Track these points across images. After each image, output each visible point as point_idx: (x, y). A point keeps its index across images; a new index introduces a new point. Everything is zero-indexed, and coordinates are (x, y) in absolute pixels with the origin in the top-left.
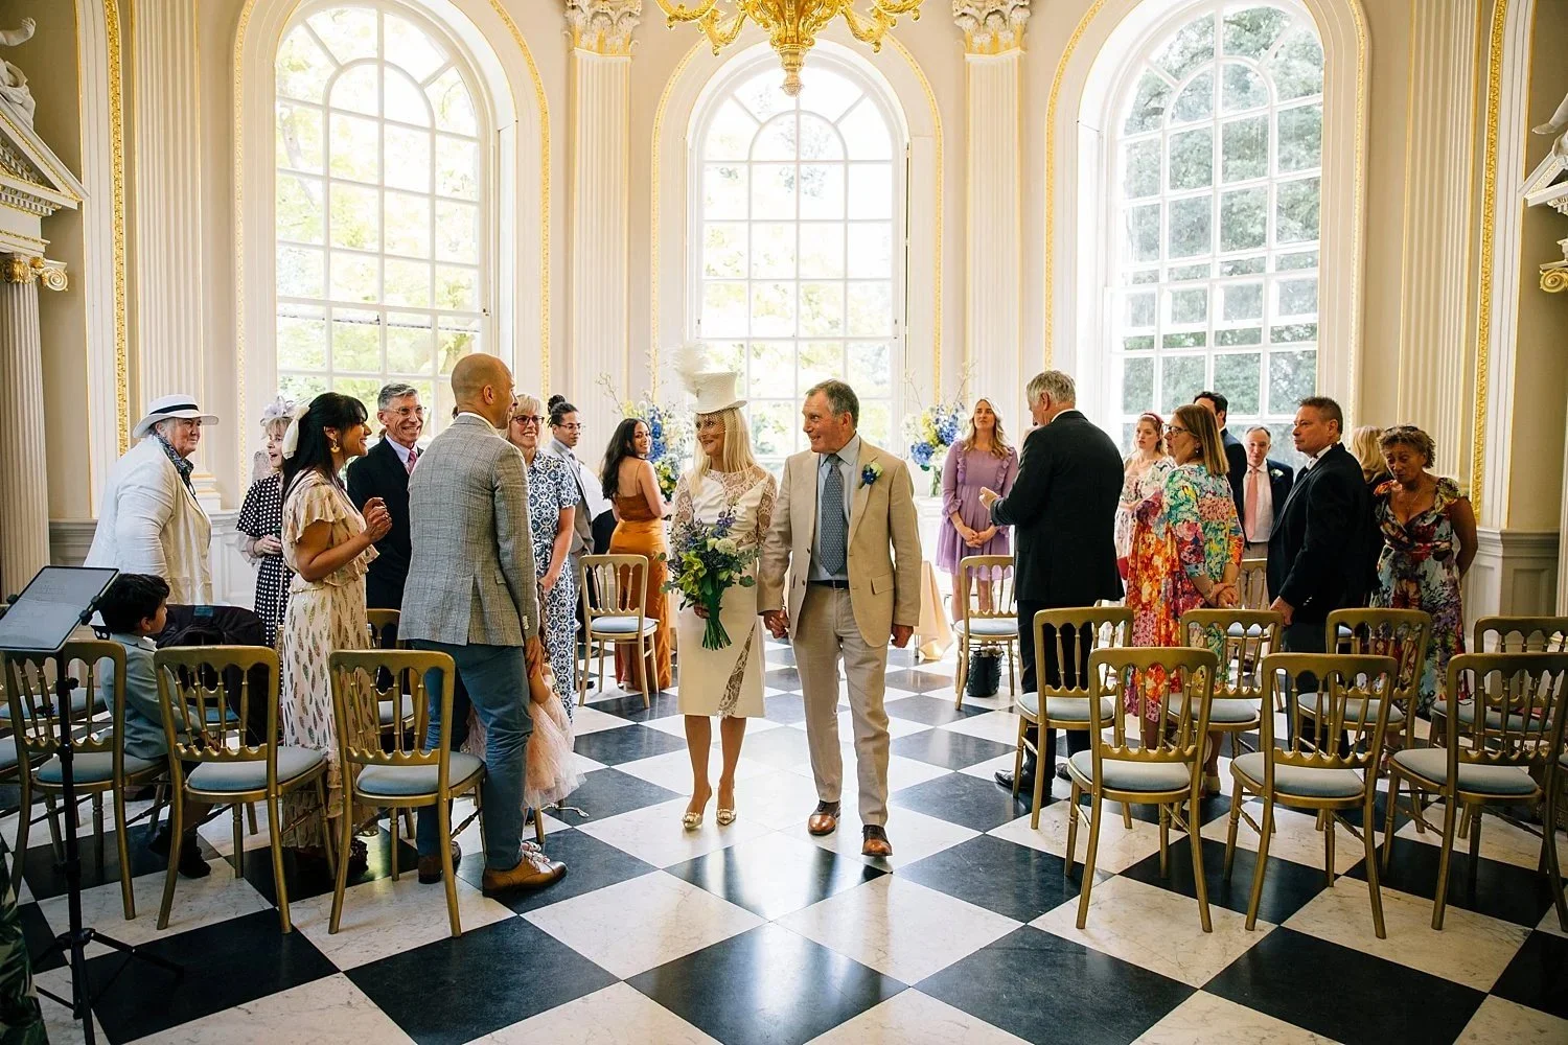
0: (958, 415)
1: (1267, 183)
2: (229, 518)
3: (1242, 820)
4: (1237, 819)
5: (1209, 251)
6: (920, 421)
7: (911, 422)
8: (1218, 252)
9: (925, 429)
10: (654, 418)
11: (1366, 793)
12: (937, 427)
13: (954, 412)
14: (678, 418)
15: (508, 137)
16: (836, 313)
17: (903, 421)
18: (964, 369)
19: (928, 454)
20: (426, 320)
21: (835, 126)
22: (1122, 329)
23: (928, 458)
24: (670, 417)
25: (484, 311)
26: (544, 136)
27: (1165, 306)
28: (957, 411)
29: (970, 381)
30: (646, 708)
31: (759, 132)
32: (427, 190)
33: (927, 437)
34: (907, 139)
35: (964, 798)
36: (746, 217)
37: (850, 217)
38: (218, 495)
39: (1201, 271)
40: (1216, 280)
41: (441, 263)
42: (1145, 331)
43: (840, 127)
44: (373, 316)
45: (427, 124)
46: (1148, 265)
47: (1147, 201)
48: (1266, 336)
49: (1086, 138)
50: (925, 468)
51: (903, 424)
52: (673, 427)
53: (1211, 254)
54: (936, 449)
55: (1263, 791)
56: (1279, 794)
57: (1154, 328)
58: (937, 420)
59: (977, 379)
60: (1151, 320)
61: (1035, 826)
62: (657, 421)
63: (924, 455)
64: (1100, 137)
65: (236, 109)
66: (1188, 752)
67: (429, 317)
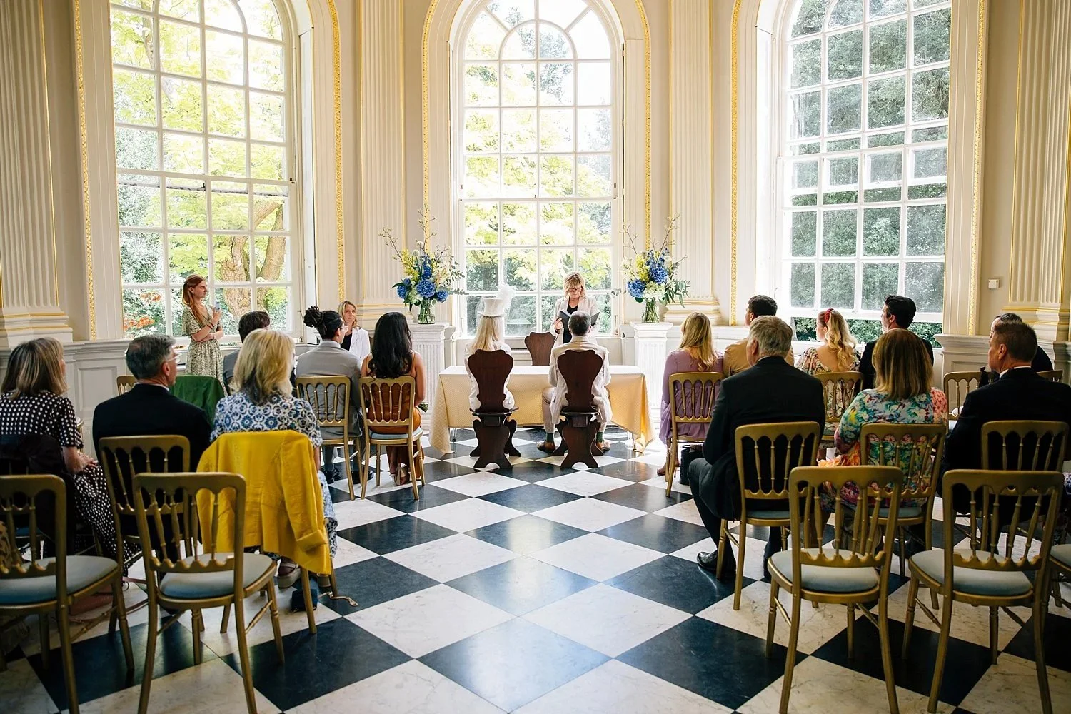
0: (664, 258)
1: (905, 73)
2: (80, 348)
3: (917, 606)
4: (913, 608)
5: (860, 128)
6: (635, 264)
7: (628, 264)
8: (867, 129)
9: (639, 269)
10: (425, 263)
11: (1034, 592)
12: (648, 267)
13: (661, 256)
14: (445, 263)
15: (307, 41)
16: (568, 179)
17: (622, 263)
18: (669, 223)
19: (642, 290)
20: (243, 187)
21: (566, 32)
22: (791, 189)
23: (641, 292)
24: (438, 262)
25: (291, 180)
26: (336, 40)
27: (825, 172)
28: (663, 255)
29: (673, 232)
30: (416, 499)
31: (506, 37)
32: (241, 83)
33: (640, 275)
34: (622, 42)
35: (676, 580)
36: (497, 105)
37: (579, 103)
38: (71, 329)
39: (854, 143)
40: (865, 150)
41: (255, 141)
42: (810, 191)
43: (571, 33)
44: (200, 183)
45: (241, 30)
46: (812, 140)
47: (811, 89)
48: (905, 194)
49: (763, 40)
50: (639, 300)
51: (621, 266)
52: (441, 270)
53: (861, 130)
54: (648, 285)
55: (942, 589)
56: (957, 593)
57: (817, 188)
58: (648, 262)
59: (679, 229)
60: (814, 183)
61: (737, 607)
62: (428, 265)
63: (639, 290)
64: (774, 39)
65: (75, 13)
66: (878, 557)
67: (246, 184)
